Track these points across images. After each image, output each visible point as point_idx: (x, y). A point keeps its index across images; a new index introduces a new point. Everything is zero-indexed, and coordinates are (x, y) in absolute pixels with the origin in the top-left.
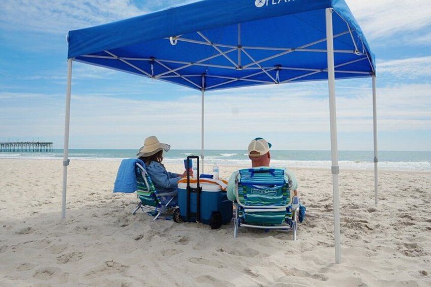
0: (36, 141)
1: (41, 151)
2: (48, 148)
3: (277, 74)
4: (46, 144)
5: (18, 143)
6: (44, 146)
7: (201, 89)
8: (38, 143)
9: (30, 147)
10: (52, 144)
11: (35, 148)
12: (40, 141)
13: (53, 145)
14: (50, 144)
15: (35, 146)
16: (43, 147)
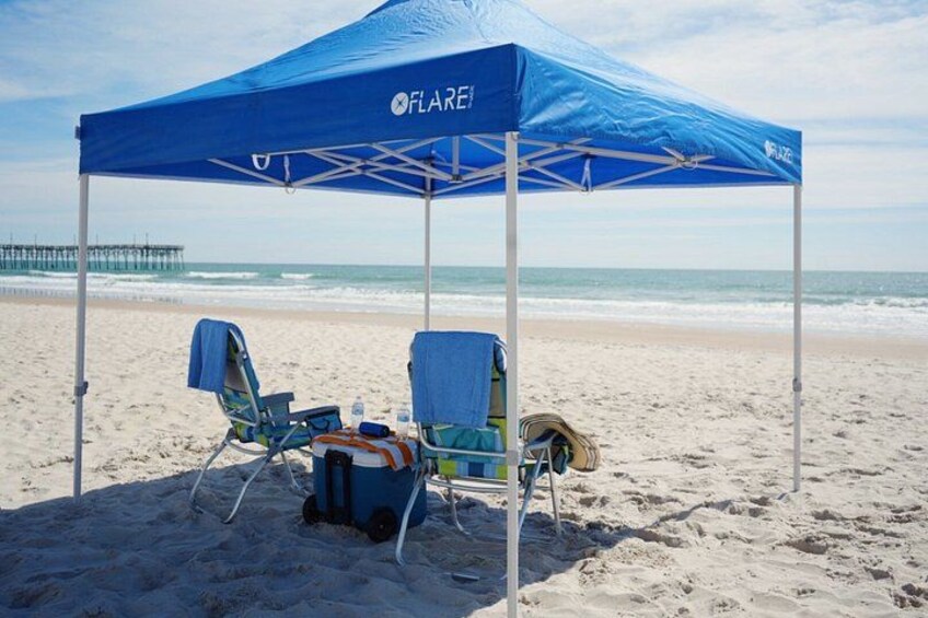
0: (142, 242)
1: (154, 266)
2: (172, 260)
3: (587, 169)
4: (168, 250)
5: (98, 247)
6: (162, 255)
7: (422, 196)
8: (147, 248)
9: (126, 257)
10: (181, 249)
11: (139, 259)
12: (152, 242)
13: (184, 251)
14: (176, 249)
15: (139, 256)
16: (159, 257)
